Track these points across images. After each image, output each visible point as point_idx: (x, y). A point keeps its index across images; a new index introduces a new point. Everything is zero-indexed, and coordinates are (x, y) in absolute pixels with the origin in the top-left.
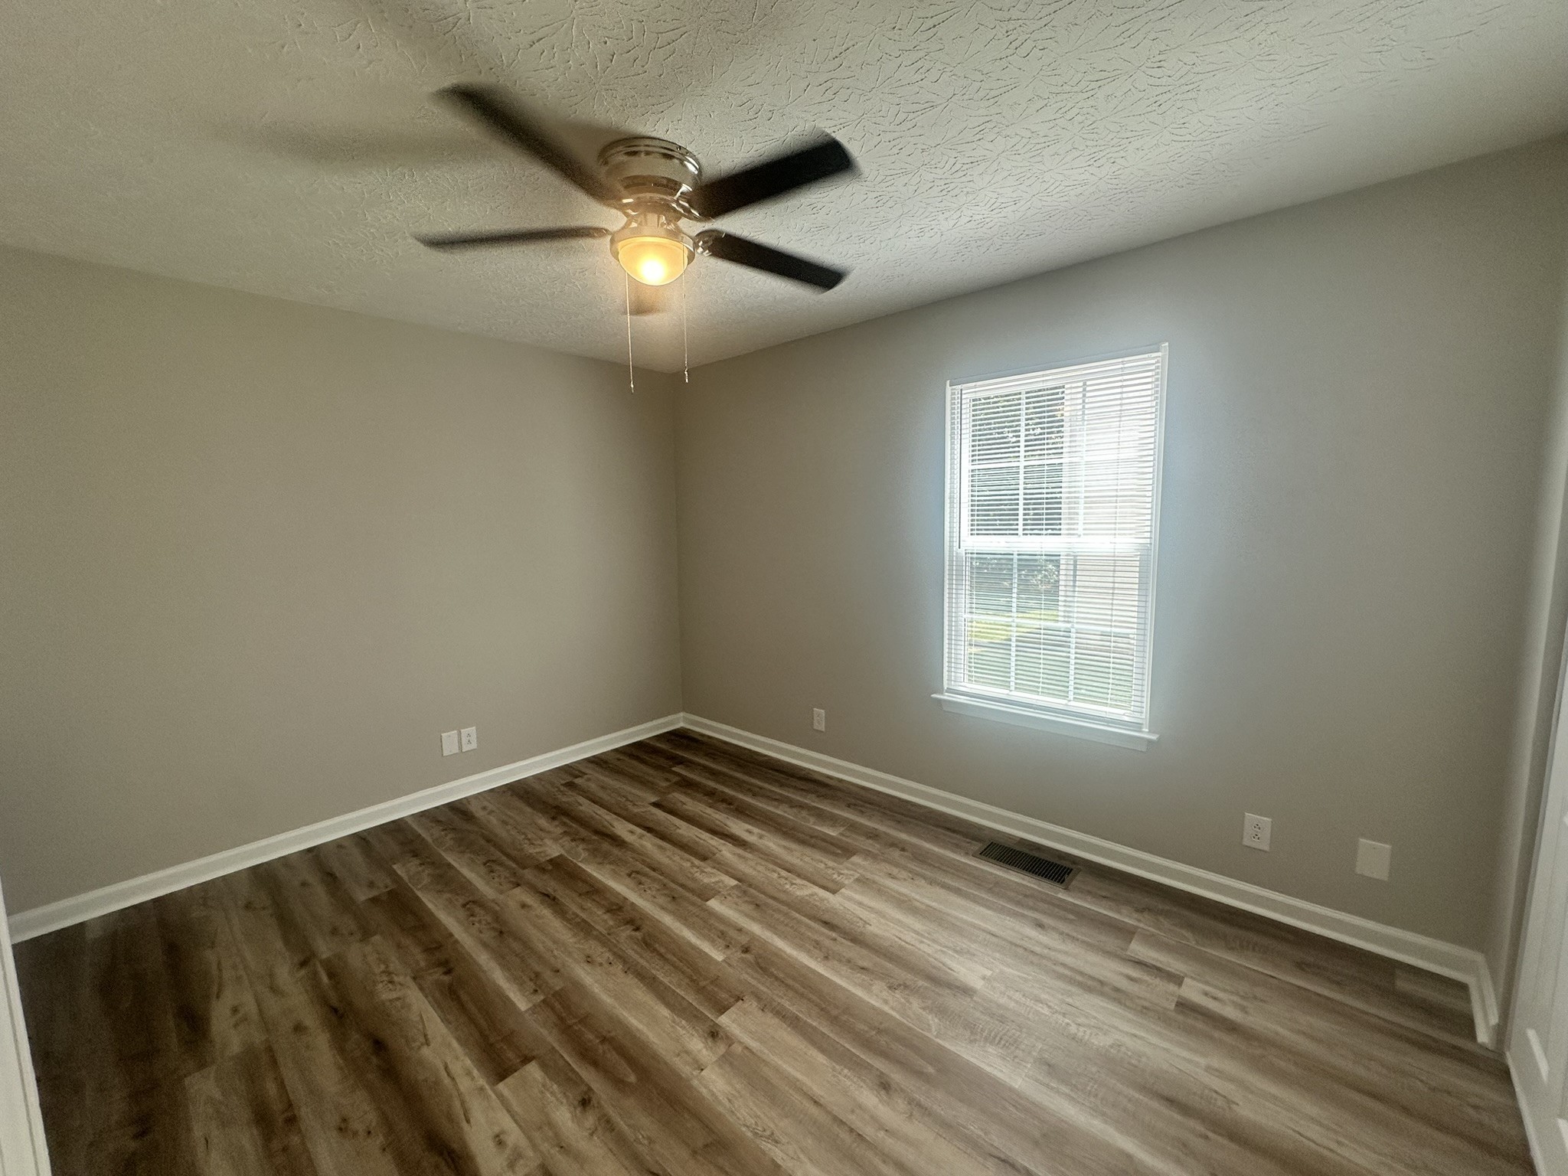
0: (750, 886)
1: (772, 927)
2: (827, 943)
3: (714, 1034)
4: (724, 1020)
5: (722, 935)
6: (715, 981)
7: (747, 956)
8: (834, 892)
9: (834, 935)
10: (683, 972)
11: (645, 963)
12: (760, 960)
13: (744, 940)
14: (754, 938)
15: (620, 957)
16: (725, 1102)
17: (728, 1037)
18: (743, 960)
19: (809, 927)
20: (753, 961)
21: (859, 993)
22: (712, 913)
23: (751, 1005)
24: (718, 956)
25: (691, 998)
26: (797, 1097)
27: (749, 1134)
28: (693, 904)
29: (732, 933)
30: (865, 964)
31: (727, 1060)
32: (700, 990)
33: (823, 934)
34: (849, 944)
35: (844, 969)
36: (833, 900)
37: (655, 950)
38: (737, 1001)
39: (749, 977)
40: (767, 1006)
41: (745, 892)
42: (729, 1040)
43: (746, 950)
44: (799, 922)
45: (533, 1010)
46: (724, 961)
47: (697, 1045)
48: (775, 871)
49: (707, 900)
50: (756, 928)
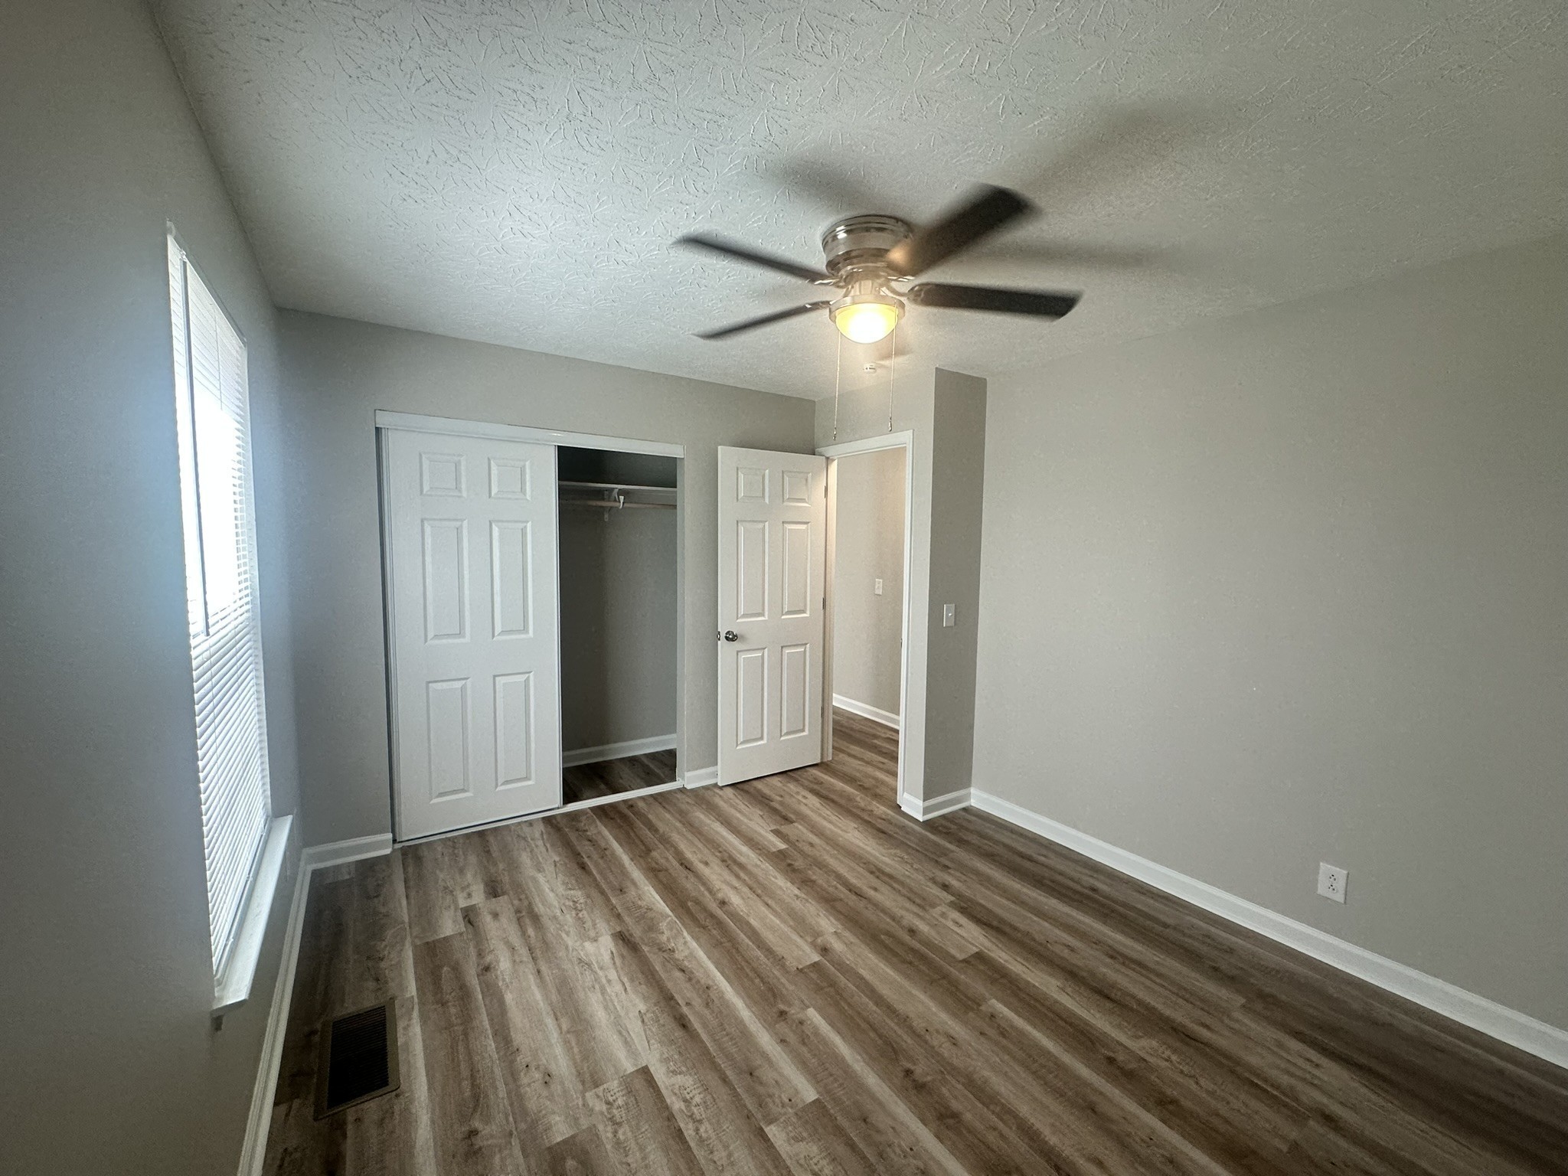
0: (749, 1117)
1: (745, 1033)
2: (697, 1002)
3: (825, 951)
4: (816, 957)
5: (804, 1040)
6: (819, 989)
7: (782, 1007)
8: (645, 1071)
9: (685, 1010)
10: (849, 1004)
11: (888, 1021)
12: (772, 999)
13: (782, 1027)
14: (770, 1026)
15: (919, 1036)
16: (821, 914)
17: (815, 946)
18: (790, 1005)
19: (705, 1025)
20: (779, 1001)
21: (701, 954)
22: (813, 1077)
23: (792, 964)
24: (813, 1016)
25: (842, 980)
26: (778, 909)
27: (810, 900)
28: (837, 1101)
29: (792, 1038)
30: (678, 974)
31: (817, 934)
32: (833, 984)
33: (697, 1014)
34: (677, 996)
35: (699, 974)
36: (653, 1057)
37: (880, 1036)
38: (802, 969)
39: (787, 986)
40: (780, 961)
41: (761, 1105)
42: (813, 944)
43: (782, 1013)
44: (712, 1036)
45: (985, 1000)
46: (808, 1007)
47: (837, 946)
48: (701, 1141)
49: (817, 1100)
50: (765, 1039)
